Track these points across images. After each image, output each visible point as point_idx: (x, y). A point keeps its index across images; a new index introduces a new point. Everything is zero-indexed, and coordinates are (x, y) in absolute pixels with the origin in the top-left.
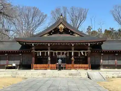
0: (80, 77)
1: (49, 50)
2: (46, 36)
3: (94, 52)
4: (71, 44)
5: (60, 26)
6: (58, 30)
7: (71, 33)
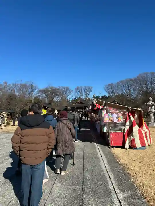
4: (83, 107)
5: (79, 101)
6: (79, 102)
7: (83, 103)
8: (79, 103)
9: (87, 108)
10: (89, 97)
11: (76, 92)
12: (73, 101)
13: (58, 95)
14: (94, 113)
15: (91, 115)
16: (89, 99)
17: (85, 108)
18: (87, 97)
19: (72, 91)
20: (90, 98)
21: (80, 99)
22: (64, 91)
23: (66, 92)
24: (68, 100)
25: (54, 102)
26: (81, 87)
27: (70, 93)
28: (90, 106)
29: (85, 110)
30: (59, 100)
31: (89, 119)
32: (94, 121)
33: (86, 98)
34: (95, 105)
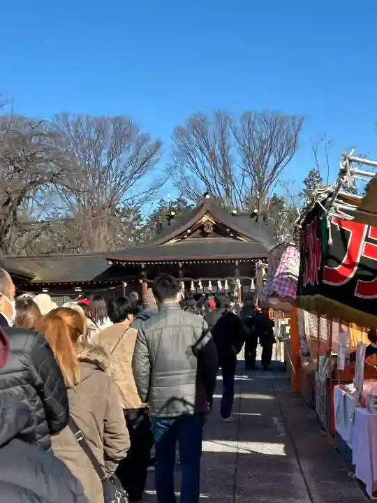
1: (180, 276)
4: (231, 261)
5: (205, 218)
6: (202, 227)
7: (232, 235)
8: (204, 234)
9: (262, 269)
10: (274, 190)
11: (185, 153)
12: (165, 221)
13: (53, 178)
14: (319, 311)
15: (295, 323)
16: (277, 203)
17: (248, 270)
18: (260, 187)
19: (158, 145)
20: (281, 201)
21: (210, 204)
22: (95, 148)
23: (113, 155)
24: (127, 212)
25: (22, 227)
26: (223, 121)
27: (143, 164)
28: (283, 247)
29: (246, 283)
30: (62, 213)
31: (279, 353)
32: (322, 376)
33: (252, 201)
34: (343, 236)
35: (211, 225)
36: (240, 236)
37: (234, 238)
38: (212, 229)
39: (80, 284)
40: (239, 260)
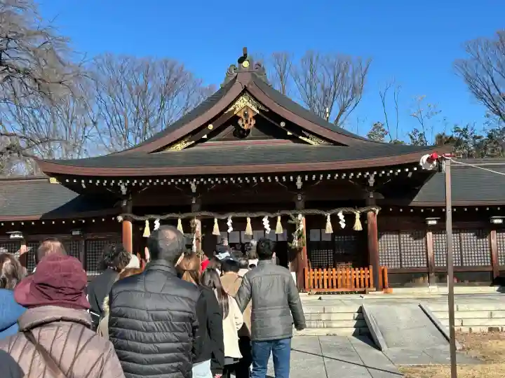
0: (327, 331)
1: (193, 208)
2: (179, 147)
3: (396, 213)
6: (235, 120)
7: (289, 133)
35: (251, 115)
36: (304, 136)
37: (294, 139)
38: (253, 122)
39: (18, 226)
40: (302, 174)
